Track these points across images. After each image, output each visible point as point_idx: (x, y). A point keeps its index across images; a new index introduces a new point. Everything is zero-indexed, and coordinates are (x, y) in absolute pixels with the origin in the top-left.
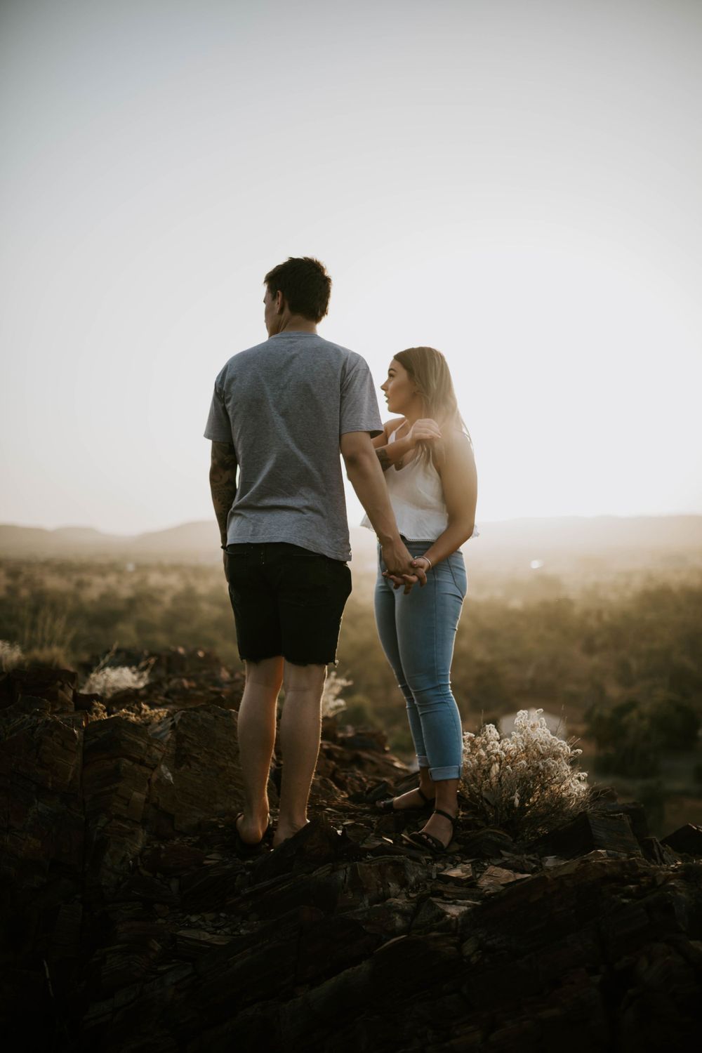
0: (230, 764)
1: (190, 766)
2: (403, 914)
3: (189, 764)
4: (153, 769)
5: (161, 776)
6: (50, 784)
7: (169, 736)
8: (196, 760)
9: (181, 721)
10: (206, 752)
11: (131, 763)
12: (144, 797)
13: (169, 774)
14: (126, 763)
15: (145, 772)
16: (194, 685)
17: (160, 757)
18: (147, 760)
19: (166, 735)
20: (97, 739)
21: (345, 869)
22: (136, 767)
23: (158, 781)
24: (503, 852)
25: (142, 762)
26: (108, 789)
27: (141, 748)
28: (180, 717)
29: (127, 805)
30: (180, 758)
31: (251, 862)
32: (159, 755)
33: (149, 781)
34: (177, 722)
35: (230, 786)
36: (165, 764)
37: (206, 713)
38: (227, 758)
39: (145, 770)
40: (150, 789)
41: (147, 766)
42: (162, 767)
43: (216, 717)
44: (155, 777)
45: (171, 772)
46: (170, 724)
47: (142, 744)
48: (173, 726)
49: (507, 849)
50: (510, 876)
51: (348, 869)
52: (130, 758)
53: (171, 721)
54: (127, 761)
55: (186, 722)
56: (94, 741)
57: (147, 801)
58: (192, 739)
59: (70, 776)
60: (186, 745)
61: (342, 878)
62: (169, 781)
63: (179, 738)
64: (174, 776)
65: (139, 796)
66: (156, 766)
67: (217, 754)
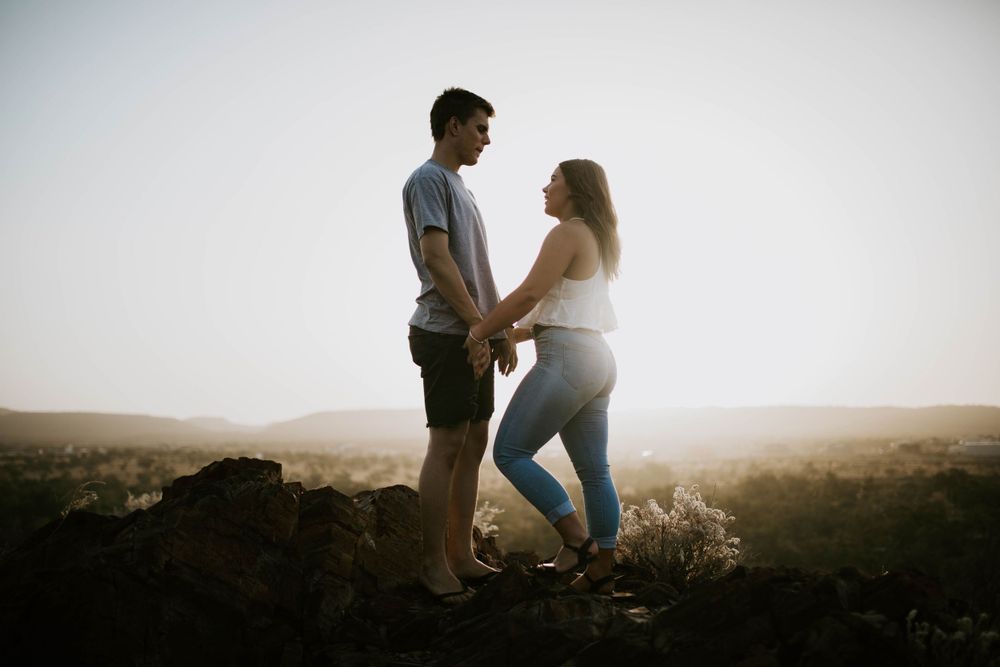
2: (599, 626)
3: (388, 535)
5: (366, 542)
6: (274, 539)
7: (370, 510)
8: (394, 532)
9: (380, 497)
10: (402, 526)
11: (340, 528)
12: (352, 558)
13: (372, 541)
14: (336, 527)
15: (352, 537)
17: (364, 525)
18: (353, 527)
19: (368, 509)
20: (312, 506)
21: (539, 605)
22: (345, 532)
23: (363, 546)
25: (349, 528)
26: (322, 549)
27: (348, 515)
28: (379, 494)
29: (338, 563)
31: (449, 610)
32: (363, 523)
33: (356, 544)
34: (377, 498)
36: (368, 532)
37: (402, 493)
40: (356, 552)
41: (354, 532)
42: (366, 534)
44: (360, 542)
45: (373, 539)
46: (371, 500)
47: (350, 513)
48: (374, 502)
51: (542, 605)
52: (340, 524)
53: (371, 498)
55: (384, 498)
56: (308, 507)
57: (354, 562)
58: (390, 513)
59: (291, 534)
60: (385, 518)
61: (536, 611)
62: (371, 547)
63: (380, 512)
64: (376, 542)
65: (348, 557)
66: (361, 533)
67: (411, 529)
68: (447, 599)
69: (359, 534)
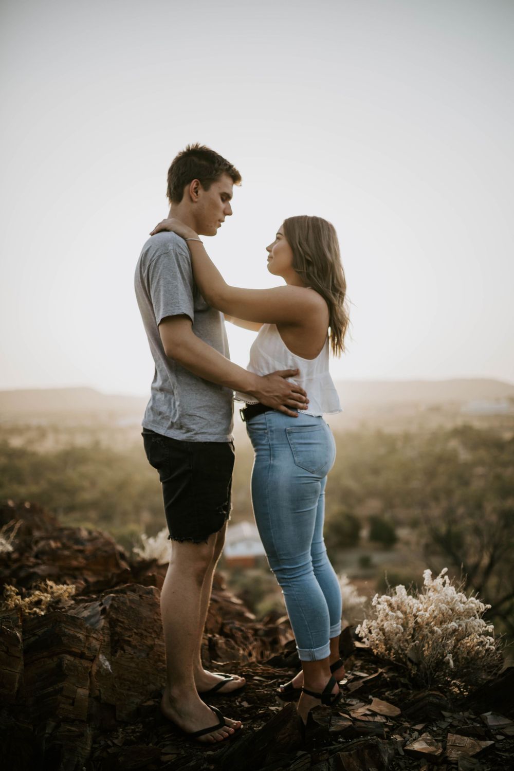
0: (157, 641)
1: (124, 651)
3: (123, 649)
4: (92, 661)
5: (100, 666)
8: (129, 643)
9: (111, 606)
10: (136, 634)
11: (72, 659)
12: (87, 692)
13: (107, 663)
14: (68, 658)
15: (86, 665)
16: (59, 545)
17: (98, 646)
18: (86, 651)
19: (98, 621)
20: (37, 637)
21: (327, 760)
22: (77, 661)
23: (98, 672)
24: (444, 713)
25: (82, 656)
26: (51, 689)
27: (80, 640)
28: (110, 602)
29: (73, 704)
30: (115, 644)
31: (210, 752)
32: (96, 644)
33: (90, 673)
34: (108, 607)
35: (160, 663)
36: (103, 653)
38: (153, 636)
39: (86, 664)
40: (91, 682)
41: (87, 659)
42: (101, 657)
43: (140, 596)
44: (95, 669)
45: (108, 660)
46: (100, 609)
47: (81, 636)
48: (104, 611)
49: (445, 709)
50: (473, 746)
51: (331, 761)
52: (71, 653)
53: (101, 605)
54: (68, 657)
55: (116, 605)
56: (33, 639)
57: (90, 696)
58: (122, 622)
59: (17, 685)
60: (118, 629)
62: (107, 670)
63: (113, 623)
64: (111, 664)
65: (83, 692)
66: (95, 657)
67: (145, 633)
68: (203, 738)
69: (93, 659)
